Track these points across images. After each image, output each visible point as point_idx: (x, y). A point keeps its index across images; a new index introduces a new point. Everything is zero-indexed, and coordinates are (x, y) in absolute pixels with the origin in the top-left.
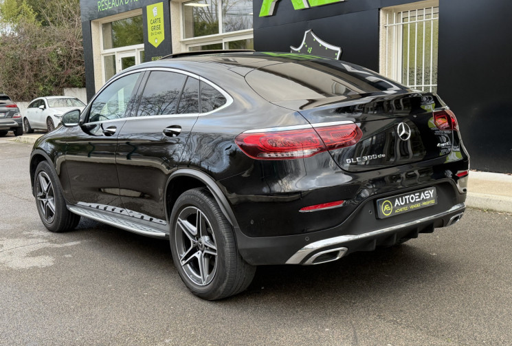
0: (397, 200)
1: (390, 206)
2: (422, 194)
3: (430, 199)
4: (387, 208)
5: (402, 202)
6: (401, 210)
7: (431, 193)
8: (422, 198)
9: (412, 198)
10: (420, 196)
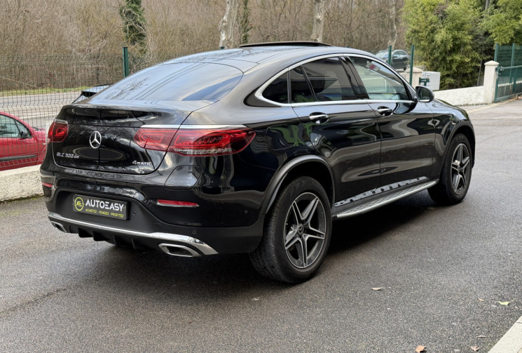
0: (88, 201)
1: (81, 202)
2: (112, 204)
3: (119, 212)
4: (79, 203)
5: (93, 204)
6: (91, 211)
7: (121, 207)
8: (111, 207)
9: (102, 205)
10: (109, 205)
